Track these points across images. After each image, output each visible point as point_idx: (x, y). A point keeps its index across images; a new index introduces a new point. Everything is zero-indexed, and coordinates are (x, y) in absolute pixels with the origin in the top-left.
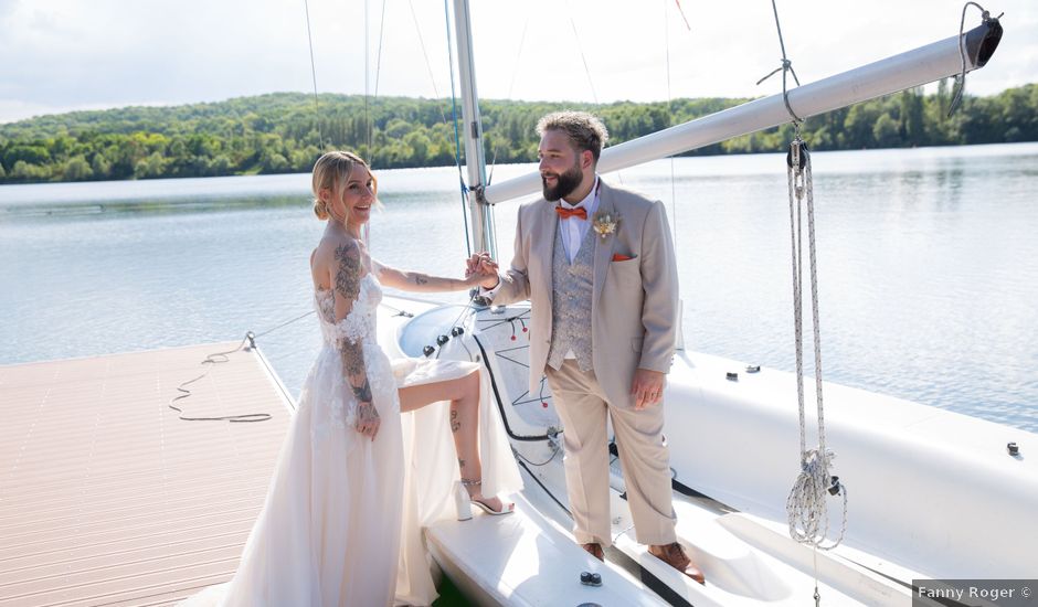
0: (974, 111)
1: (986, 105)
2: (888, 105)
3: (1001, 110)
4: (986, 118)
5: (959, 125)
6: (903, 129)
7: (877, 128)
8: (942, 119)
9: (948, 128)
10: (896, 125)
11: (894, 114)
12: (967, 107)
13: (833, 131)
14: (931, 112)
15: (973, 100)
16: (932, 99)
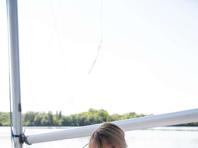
0: (64, 119)
1: (66, 118)
2: (45, 116)
3: (70, 119)
4: (67, 121)
5: (61, 122)
6: (48, 122)
7: (42, 122)
8: (57, 120)
9: (58, 123)
10: (47, 121)
11: (46, 118)
12: (63, 118)
13: (32, 121)
14: (55, 118)
15: (64, 116)
16: (55, 115)
